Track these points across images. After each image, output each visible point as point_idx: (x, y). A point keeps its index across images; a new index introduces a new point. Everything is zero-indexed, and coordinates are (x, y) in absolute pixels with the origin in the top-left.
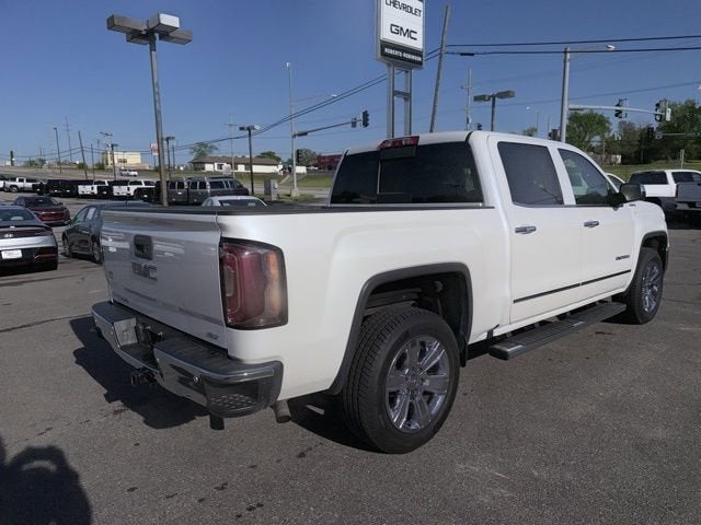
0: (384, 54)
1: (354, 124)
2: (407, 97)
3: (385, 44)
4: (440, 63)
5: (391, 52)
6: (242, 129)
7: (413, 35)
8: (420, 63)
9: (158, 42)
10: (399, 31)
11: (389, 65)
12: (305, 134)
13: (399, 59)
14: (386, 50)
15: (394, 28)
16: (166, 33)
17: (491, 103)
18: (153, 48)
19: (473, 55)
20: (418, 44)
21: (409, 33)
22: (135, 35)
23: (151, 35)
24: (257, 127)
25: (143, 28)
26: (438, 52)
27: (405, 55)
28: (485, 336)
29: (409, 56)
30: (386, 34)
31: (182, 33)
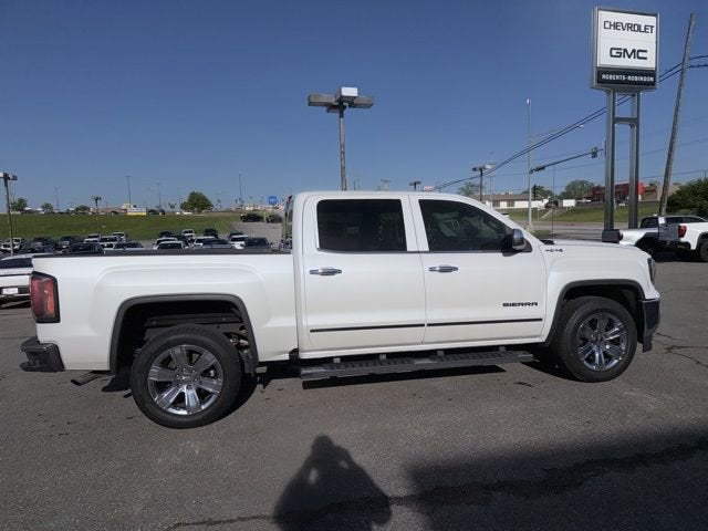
0: (600, 81)
1: (594, 155)
2: (634, 122)
3: (601, 71)
4: (681, 80)
5: (611, 77)
6: (474, 169)
7: (641, 54)
8: (653, 84)
9: (347, 111)
10: (622, 53)
11: (608, 92)
12: (543, 168)
13: (626, 83)
14: (604, 76)
15: (614, 53)
16: (351, 102)
18: (342, 116)
20: (650, 63)
21: (635, 53)
22: (331, 107)
23: (341, 105)
24: (489, 167)
25: (333, 101)
26: (680, 68)
27: (629, 78)
28: (286, 357)
29: (636, 78)
30: (604, 59)
31: (364, 99)
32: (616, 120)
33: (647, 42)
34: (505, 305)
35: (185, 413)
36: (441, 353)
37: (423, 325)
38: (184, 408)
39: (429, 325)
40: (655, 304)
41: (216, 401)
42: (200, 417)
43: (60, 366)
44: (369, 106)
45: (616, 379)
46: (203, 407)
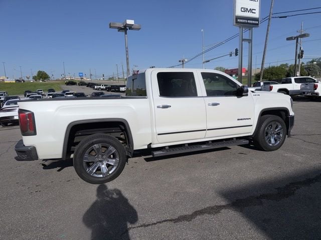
0: (237, 22)
1: (231, 55)
2: (250, 41)
3: (238, 18)
4: (269, 23)
5: (241, 21)
6: (180, 61)
7: (253, 11)
8: (258, 24)
9: (128, 31)
10: (246, 10)
11: (240, 27)
12: (209, 61)
13: (247, 24)
14: (238, 20)
15: (243, 10)
16: (131, 27)
17: (296, 40)
18: (126, 33)
19: (286, 17)
20: (256, 15)
21: (251, 11)
22: (120, 29)
23: (125, 28)
24: (186, 60)
25: (122, 26)
26: (268, 18)
27: (248, 21)
28: (146, 147)
29: (251, 22)
30: (239, 13)
31: (137, 26)
32: (243, 40)
33: (256, 6)
34: (238, 120)
35: (102, 176)
36: (210, 142)
37: (205, 130)
38: (101, 174)
39: (208, 130)
40: (293, 117)
41: (116, 169)
42: (108, 177)
43: (36, 157)
44: (139, 29)
45: (279, 150)
46: (110, 172)
